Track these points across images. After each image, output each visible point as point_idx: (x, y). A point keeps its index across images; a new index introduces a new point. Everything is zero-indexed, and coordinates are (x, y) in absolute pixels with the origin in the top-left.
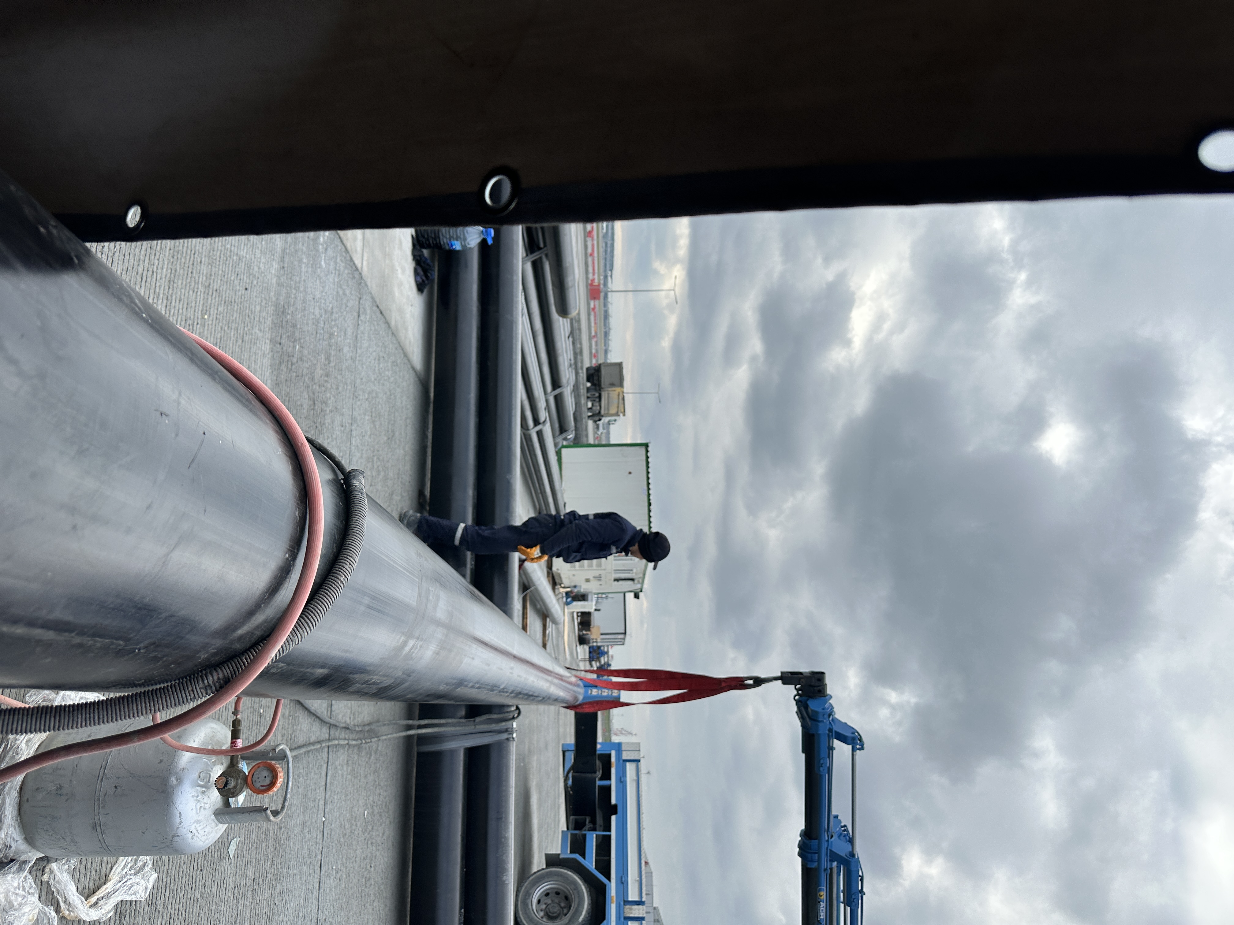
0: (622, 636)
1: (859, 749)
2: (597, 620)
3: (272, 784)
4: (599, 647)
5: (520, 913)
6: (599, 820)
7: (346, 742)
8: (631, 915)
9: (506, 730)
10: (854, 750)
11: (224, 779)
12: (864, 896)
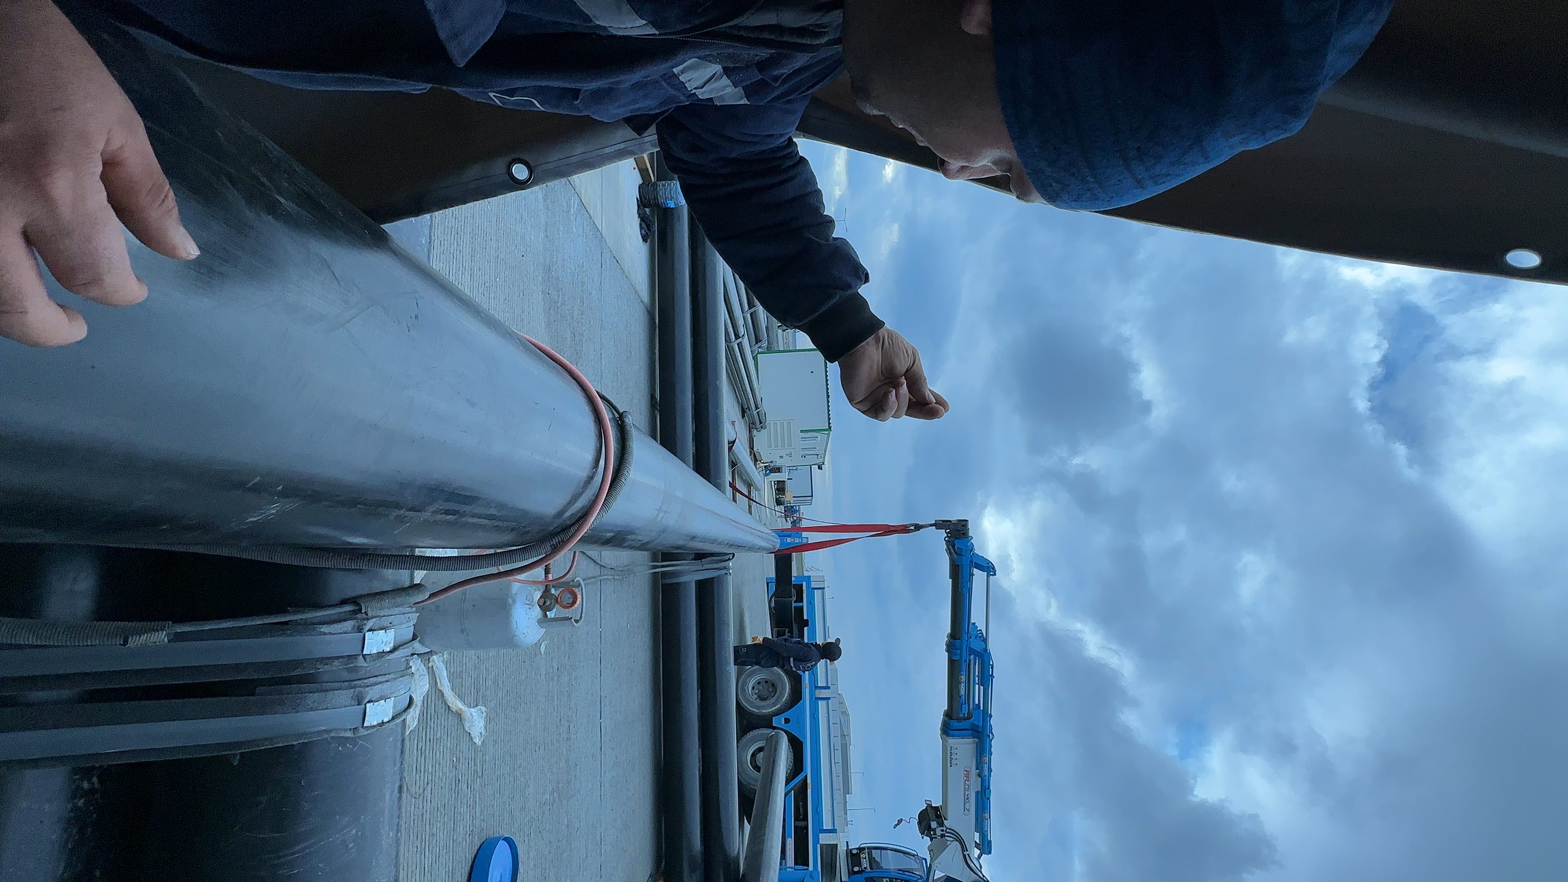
0: (810, 498)
1: (992, 575)
2: (789, 486)
3: (574, 602)
4: (792, 507)
5: (740, 696)
6: (795, 631)
7: (612, 577)
8: (821, 696)
9: (725, 568)
10: (988, 576)
11: (543, 600)
12: (994, 679)
